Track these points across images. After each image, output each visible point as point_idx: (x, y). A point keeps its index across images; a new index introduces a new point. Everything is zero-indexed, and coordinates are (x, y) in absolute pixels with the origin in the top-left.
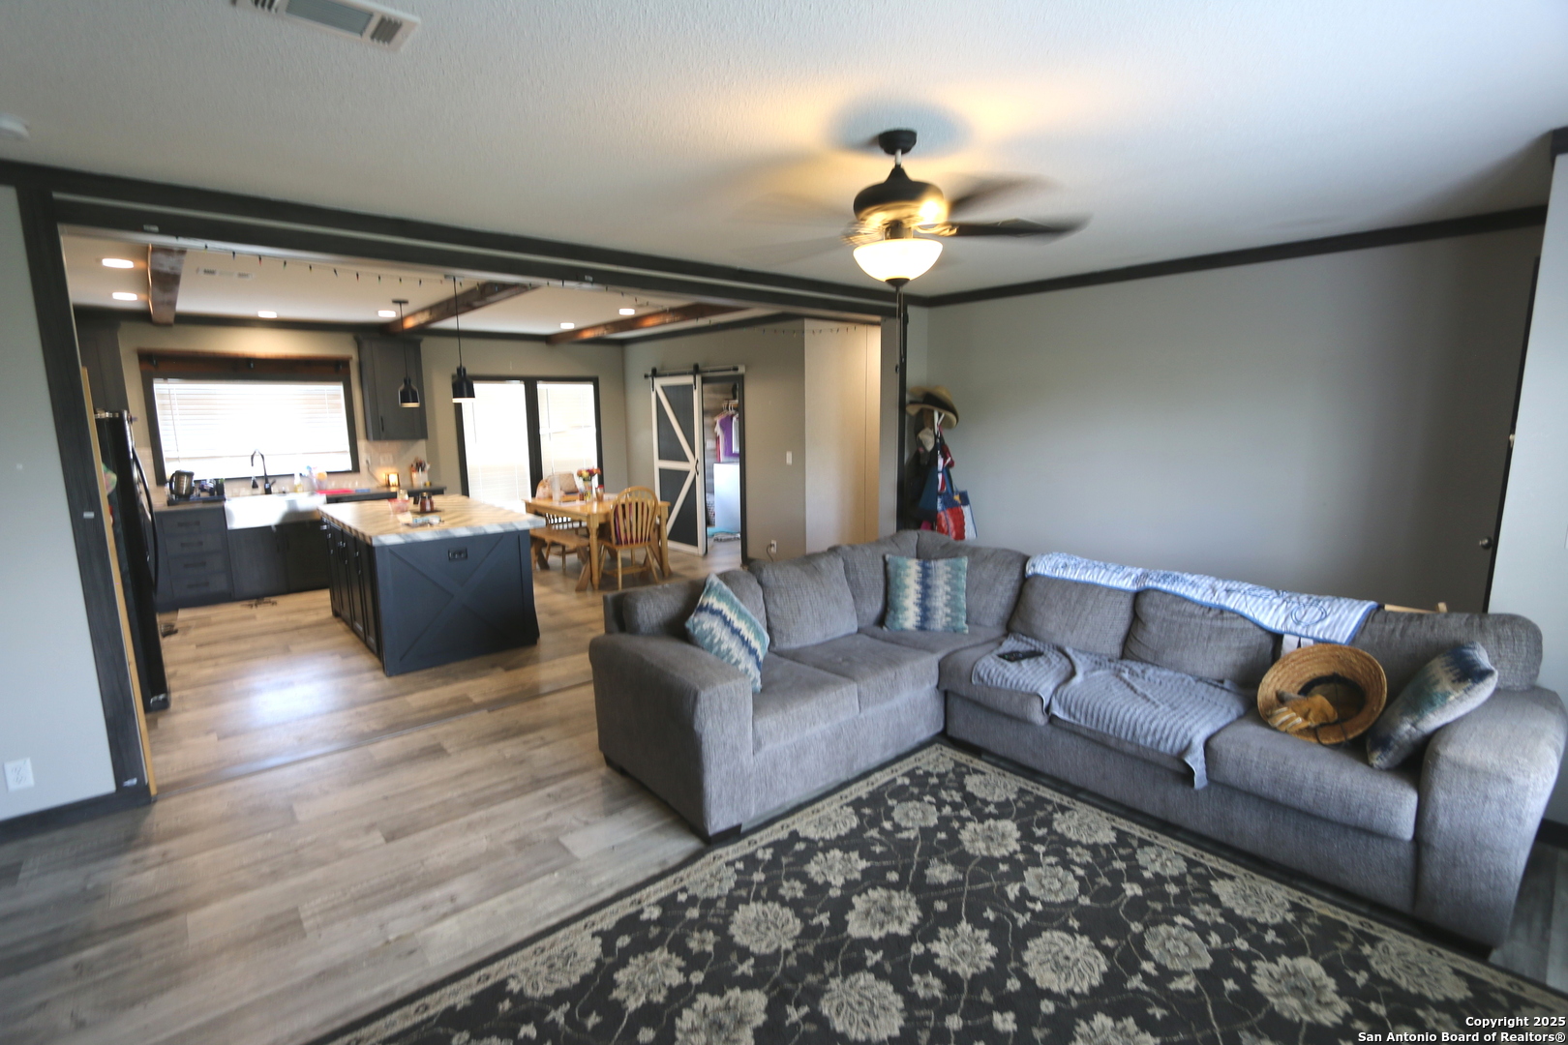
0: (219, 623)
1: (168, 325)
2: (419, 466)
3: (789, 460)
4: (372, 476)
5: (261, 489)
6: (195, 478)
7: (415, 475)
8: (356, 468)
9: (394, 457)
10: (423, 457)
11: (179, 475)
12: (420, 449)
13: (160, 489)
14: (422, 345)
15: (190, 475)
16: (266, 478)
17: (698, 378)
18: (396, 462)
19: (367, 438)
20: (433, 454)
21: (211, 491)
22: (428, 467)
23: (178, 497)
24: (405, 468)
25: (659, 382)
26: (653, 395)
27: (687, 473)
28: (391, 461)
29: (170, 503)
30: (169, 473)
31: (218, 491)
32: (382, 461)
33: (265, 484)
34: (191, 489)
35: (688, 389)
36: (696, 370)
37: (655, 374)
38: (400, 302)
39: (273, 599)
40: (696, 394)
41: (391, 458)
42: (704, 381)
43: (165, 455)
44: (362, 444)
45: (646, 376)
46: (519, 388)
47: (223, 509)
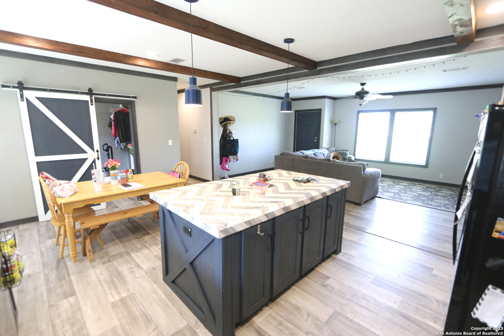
3: (170, 143)
26: (24, 104)
36: (90, 92)
40: (92, 108)
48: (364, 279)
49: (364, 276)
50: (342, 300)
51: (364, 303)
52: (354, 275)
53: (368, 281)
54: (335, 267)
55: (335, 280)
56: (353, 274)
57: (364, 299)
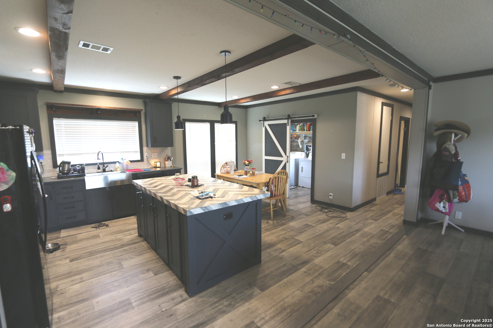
0: (81, 240)
1: (61, 92)
2: (169, 158)
3: (343, 156)
4: (149, 163)
5: (101, 170)
6: (71, 164)
7: (166, 162)
8: (142, 160)
9: (158, 154)
10: (170, 154)
11: (64, 163)
12: (168, 151)
13: (55, 169)
14: (172, 105)
15: (69, 163)
16: (103, 164)
17: (290, 120)
18: (159, 157)
19: (147, 146)
20: (173, 153)
21: (79, 171)
22: (172, 159)
23: (63, 174)
24: (162, 160)
25: (266, 123)
26: (264, 129)
27: (282, 161)
28: (157, 156)
29: (59, 177)
30: (59, 161)
31: (81, 171)
32: (153, 157)
33: (103, 167)
34: (69, 170)
35: (285, 125)
36: (289, 117)
37: (265, 119)
38: (177, 78)
39: (106, 223)
40: (288, 128)
41: (157, 155)
42: (292, 122)
43: (58, 153)
44: (145, 149)
45: (260, 121)
46: (207, 126)
47: (84, 180)
48: (136, 296)
49: (140, 297)
50: (129, 274)
51: (116, 284)
52: (147, 292)
53: (132, 298)
54: (166, 283)
55: (150, 278)
56: (149, 291)
57: (119, 285)
